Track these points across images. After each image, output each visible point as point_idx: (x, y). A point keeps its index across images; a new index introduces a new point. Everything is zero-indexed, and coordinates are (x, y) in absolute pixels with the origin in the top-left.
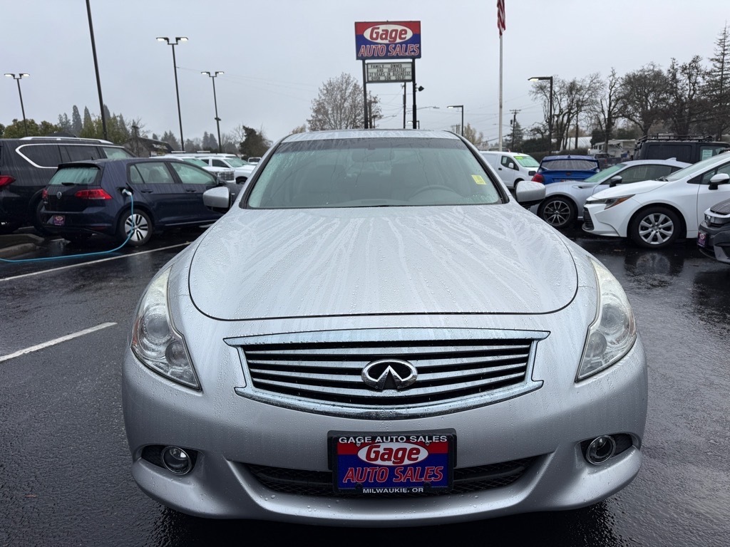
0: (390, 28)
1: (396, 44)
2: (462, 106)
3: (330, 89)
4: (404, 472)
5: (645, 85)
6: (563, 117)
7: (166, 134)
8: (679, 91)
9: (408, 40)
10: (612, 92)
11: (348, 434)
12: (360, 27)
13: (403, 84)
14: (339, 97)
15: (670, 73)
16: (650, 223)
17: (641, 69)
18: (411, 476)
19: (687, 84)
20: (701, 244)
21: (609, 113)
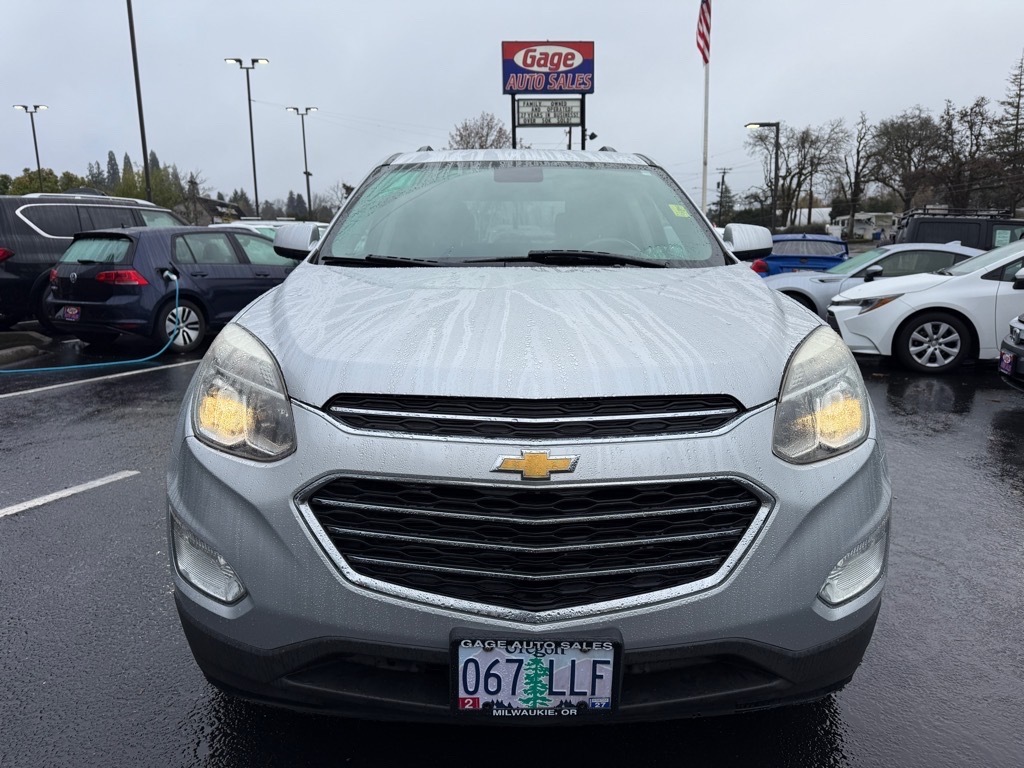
0: (551, 50)
1: (559, 74)
3: (465, 135)
5: (908, 137)
6: (792, 179)
7: (236, 193)
8: (956, 147)
9: (576, 68)
10: (862, 146)
12: (509, 49)
13: (567, 129)
14: (477, 145)
15: (943, 120)
16: (926, 336)
17: (902, 114)
19: (967, 137)
20: (1005, 369)
21: (857, 174)
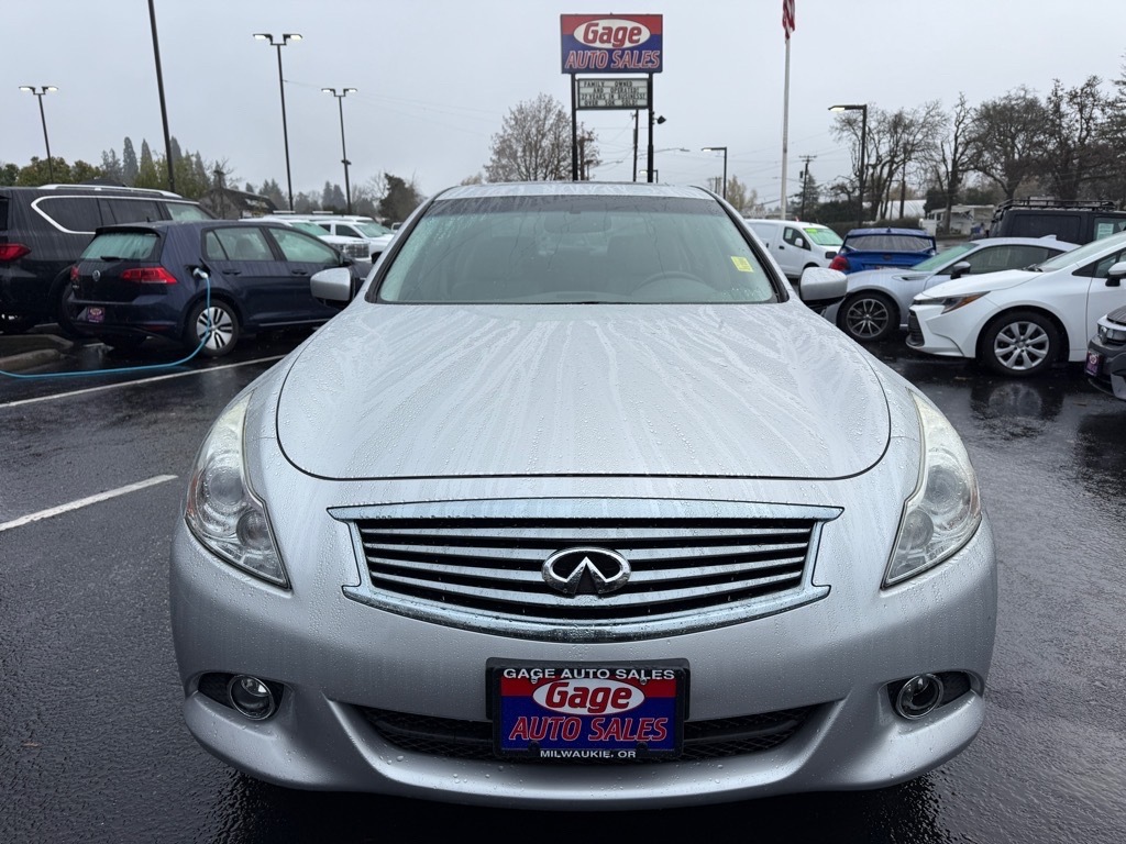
0: (615, 24)
1: (623, 50)
2: (725, 149)
3: (521, 119)
4: (605, 726)
5: (1011, 120)
6: (882, 168)
7: (266, 185)
8: (1064, 132)
9: (643, 44)
10: (960, 130)
11: (518, 664)
12: (569, 22)
13: (634, 112)
14: (534, 130)
15: (1051, 102)
16: (1012, 336)
17: (1005, 95)
18: (617, 732)
19: (1077, 121)
20: (1091, 371)
21: (955, 162)
